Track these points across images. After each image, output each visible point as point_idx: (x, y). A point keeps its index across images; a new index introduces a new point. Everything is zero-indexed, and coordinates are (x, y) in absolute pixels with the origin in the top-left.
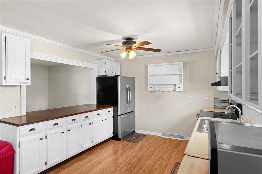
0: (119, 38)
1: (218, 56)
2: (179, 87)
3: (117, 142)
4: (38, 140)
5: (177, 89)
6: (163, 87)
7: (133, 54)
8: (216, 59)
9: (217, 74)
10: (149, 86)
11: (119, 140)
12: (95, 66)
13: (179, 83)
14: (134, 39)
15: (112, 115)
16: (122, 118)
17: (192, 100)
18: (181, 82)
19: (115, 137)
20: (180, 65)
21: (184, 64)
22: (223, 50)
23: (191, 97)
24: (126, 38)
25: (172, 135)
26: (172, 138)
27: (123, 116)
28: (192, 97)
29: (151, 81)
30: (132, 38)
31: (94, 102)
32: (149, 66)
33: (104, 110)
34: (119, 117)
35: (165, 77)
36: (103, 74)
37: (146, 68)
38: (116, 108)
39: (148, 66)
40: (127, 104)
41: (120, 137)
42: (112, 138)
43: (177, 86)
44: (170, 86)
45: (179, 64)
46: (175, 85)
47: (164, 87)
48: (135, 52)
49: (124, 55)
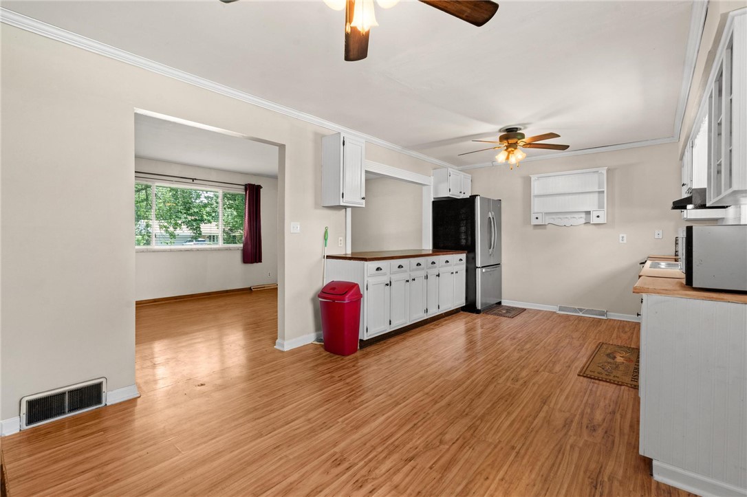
0: (493, 129)
1: (686, 152)
2: (598, 217)
3: (475, 315)
4: (383, 285)
5: (594, 220)
6: (561, 216)
7: (519, 155)
8: (681, 159)
9: (683, 185)
10: (534, 216)
11: (478, 312)
12: (430, 180)
13: (596, 208)
14: (520, 129)
15: (464, 267)
16: (482, 273)
17: (625, 242)
18: (601, 206)
19: (470, 307)
20: (601, 173)
21: (608, 171)
22: (697, 142)
23: (622, 235)
24: (507, 130)
25: (581, 310)
26: (581, 314)
27: (484, 270)
28: (625, 236)
29: (537, 206)
30: (517, 128)
31: (428, 245)
32: (533, 178)
33: (454, 255)
34: (479, 271)
35: (567, 198)
36: (444, 194)
37: (527, 182)
38: (471, 255)
39: (531, 178)
40: (490, 248)
41: (479, 307)
42: (463, 309)
43: (593, 215)
44: (576, 216)
45: (597, 172)
46: (588, 213)
47: (565, 216)
48: (524, 152)
49: (501, 157)
